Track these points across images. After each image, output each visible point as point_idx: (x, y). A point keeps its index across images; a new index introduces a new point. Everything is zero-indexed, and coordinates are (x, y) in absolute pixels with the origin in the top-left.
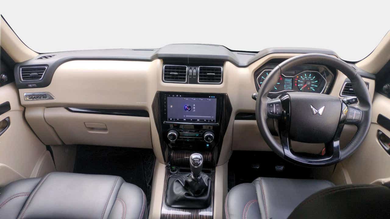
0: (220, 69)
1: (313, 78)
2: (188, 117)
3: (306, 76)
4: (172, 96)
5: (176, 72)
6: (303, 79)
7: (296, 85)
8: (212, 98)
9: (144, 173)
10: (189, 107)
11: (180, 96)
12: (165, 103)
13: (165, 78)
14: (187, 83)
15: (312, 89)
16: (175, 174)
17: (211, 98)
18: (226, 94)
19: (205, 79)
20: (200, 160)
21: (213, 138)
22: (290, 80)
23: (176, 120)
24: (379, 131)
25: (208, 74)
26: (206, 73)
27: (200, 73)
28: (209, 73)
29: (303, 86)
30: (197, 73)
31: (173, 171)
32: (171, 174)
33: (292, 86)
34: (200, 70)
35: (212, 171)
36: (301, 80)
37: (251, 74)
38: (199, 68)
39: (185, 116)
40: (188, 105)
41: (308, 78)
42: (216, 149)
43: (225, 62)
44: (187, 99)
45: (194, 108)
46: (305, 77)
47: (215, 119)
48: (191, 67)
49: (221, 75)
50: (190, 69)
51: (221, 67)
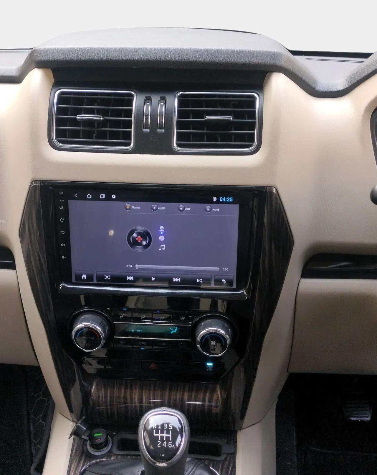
0: (251, 102)
2: (139, 269)
4: (86, 199)
5: (99, 112)
8: (223, 203)
9: (29, 428)
10: (145, 235)
11: (114, 197)
12: (62, 220)
13: (60, 134)
14: (135, 151)
16: (102, 457)
17: (218, 202)
18: (271, 187)
19: (200, 137)
20: (176, 433)
21: (228, 341)
23: (101, 281)
25: (208, 118)
26: (201, 115)
27: (181, 114)
28: (212, 113)
30: (168, 116)
31: (98, 447)
32: (90, 457)
34: (180, 104)
35: (225, 449)
37: (360, 117)
38: (176, 100)
39: (131, 266)
40: (140, 229)
42: (239, 376)
43: (269, 77)
44: (136, 207)
47: (233, 276)
48: (150, 97)
49: (255, 122)
50: (145, 102)
51: (256, 95)
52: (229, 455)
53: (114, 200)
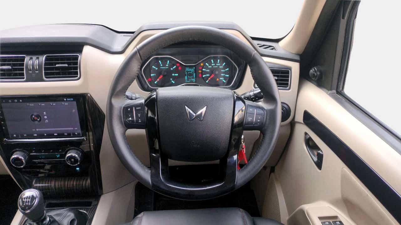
0: (76, 58)
1: (223, 65)
2: (38, 131)
3: (213, 62)
4: (9, 102)
5: (9, 65)
6: (209, 67)
7: (200, 75)
8: (69, 101)
10: (38, 116)
14: (27, 81)
15: (222, 80)
17: (67, 101)
18: (88, 94)
20: (33, 198)
21: (78, 159)
22: (192, 70)
23: (23, 137)
24: (306, 134)
25: (57, 65)
26: (54, 64)
27: (46, 64)
28: (58, 63)
29: (209, 77)
30: (40, 65)
33: (196, 77)
34: (46, 59)
36: (207, 68)
40: (35, 114)
41: (216, 65)
43: (83, 47)
44: (32, 105)
45: (46, 117)
46: (212, 65)
48: (32, 58)
49: (78, 67)
50: (30, 60)
51: (78, 55)
52: (94, 206)
53: (21, 102)
